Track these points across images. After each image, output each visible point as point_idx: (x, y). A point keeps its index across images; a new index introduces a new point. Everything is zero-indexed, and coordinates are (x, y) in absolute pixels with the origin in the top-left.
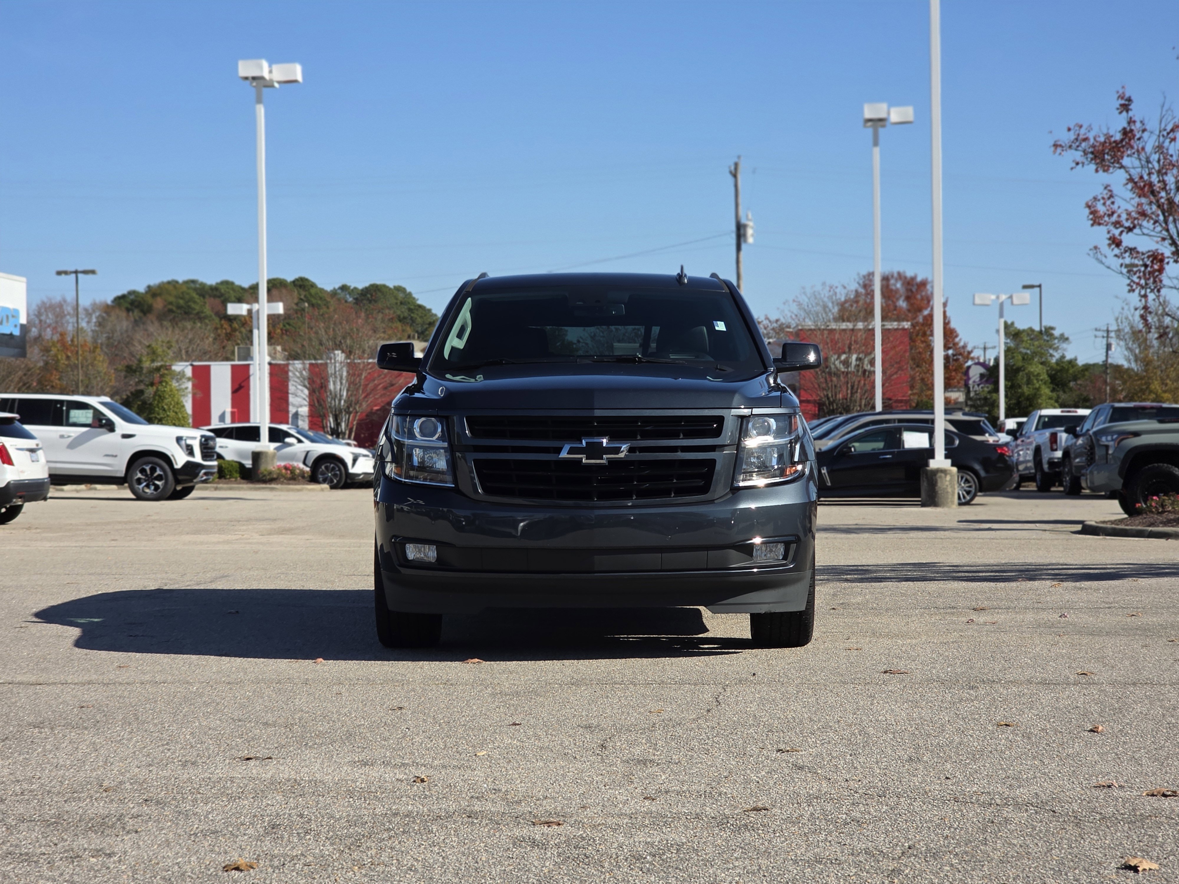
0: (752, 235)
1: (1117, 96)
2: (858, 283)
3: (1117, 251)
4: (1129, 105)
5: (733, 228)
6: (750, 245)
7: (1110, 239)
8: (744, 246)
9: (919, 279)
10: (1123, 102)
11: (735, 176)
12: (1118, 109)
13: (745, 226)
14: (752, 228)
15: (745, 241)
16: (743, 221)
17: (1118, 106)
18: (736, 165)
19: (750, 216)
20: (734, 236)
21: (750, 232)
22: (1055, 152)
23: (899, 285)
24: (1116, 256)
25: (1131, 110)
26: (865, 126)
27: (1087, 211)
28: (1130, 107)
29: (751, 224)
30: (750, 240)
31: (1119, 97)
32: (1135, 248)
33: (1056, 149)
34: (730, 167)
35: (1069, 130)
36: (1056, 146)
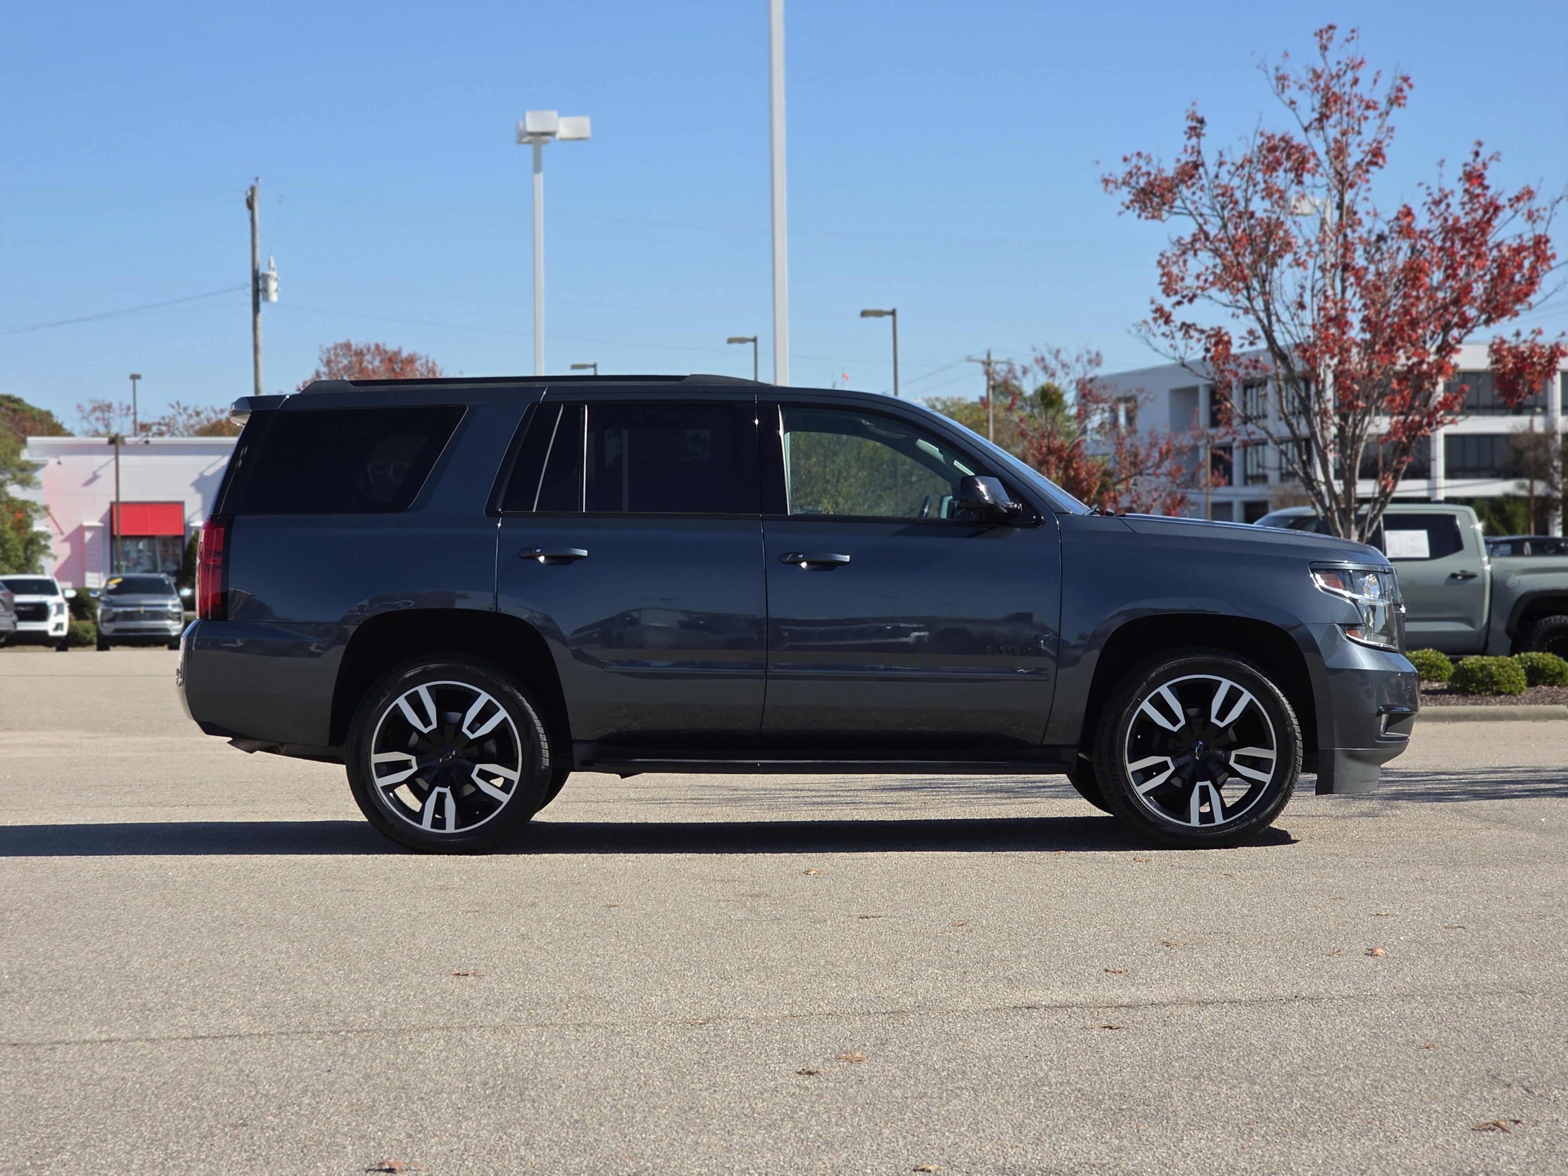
0: (276, 290)
1: (1185, 115)
2: (321, 359)
3: (1165, 329)
4: (1202, 128)
5: (249, 280)
6: (274, 304)
7: (1156, 311)
8: (263, 306)
9: (404, 354)
10: (1194, 124)
11: (250, 205)
12: (1186, 133)
13: (266, 277)
14: (276, 279)
15: (266, 299)
16: (262, 270)
17: (1186, 129)
18: (253, 189)
19: (272, 264)
20: (249, 290)
21: (273, 285)
22: (1106, 189)
23: (377, 363)
24: (1164, 334)
25: (1204, 135)
26: (519, 142)
27: (1160, 271)
28: (1203, 131)
29: (274, 274)
30: (274, 297)
31: (1188, 117)
32: (1194, 325)
33: (1107, 185)
34: (247, 193)
35: (1125, 159)
36: (1106, 182)
